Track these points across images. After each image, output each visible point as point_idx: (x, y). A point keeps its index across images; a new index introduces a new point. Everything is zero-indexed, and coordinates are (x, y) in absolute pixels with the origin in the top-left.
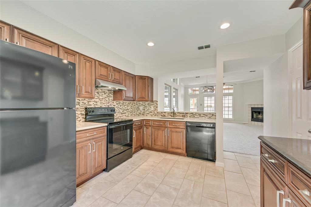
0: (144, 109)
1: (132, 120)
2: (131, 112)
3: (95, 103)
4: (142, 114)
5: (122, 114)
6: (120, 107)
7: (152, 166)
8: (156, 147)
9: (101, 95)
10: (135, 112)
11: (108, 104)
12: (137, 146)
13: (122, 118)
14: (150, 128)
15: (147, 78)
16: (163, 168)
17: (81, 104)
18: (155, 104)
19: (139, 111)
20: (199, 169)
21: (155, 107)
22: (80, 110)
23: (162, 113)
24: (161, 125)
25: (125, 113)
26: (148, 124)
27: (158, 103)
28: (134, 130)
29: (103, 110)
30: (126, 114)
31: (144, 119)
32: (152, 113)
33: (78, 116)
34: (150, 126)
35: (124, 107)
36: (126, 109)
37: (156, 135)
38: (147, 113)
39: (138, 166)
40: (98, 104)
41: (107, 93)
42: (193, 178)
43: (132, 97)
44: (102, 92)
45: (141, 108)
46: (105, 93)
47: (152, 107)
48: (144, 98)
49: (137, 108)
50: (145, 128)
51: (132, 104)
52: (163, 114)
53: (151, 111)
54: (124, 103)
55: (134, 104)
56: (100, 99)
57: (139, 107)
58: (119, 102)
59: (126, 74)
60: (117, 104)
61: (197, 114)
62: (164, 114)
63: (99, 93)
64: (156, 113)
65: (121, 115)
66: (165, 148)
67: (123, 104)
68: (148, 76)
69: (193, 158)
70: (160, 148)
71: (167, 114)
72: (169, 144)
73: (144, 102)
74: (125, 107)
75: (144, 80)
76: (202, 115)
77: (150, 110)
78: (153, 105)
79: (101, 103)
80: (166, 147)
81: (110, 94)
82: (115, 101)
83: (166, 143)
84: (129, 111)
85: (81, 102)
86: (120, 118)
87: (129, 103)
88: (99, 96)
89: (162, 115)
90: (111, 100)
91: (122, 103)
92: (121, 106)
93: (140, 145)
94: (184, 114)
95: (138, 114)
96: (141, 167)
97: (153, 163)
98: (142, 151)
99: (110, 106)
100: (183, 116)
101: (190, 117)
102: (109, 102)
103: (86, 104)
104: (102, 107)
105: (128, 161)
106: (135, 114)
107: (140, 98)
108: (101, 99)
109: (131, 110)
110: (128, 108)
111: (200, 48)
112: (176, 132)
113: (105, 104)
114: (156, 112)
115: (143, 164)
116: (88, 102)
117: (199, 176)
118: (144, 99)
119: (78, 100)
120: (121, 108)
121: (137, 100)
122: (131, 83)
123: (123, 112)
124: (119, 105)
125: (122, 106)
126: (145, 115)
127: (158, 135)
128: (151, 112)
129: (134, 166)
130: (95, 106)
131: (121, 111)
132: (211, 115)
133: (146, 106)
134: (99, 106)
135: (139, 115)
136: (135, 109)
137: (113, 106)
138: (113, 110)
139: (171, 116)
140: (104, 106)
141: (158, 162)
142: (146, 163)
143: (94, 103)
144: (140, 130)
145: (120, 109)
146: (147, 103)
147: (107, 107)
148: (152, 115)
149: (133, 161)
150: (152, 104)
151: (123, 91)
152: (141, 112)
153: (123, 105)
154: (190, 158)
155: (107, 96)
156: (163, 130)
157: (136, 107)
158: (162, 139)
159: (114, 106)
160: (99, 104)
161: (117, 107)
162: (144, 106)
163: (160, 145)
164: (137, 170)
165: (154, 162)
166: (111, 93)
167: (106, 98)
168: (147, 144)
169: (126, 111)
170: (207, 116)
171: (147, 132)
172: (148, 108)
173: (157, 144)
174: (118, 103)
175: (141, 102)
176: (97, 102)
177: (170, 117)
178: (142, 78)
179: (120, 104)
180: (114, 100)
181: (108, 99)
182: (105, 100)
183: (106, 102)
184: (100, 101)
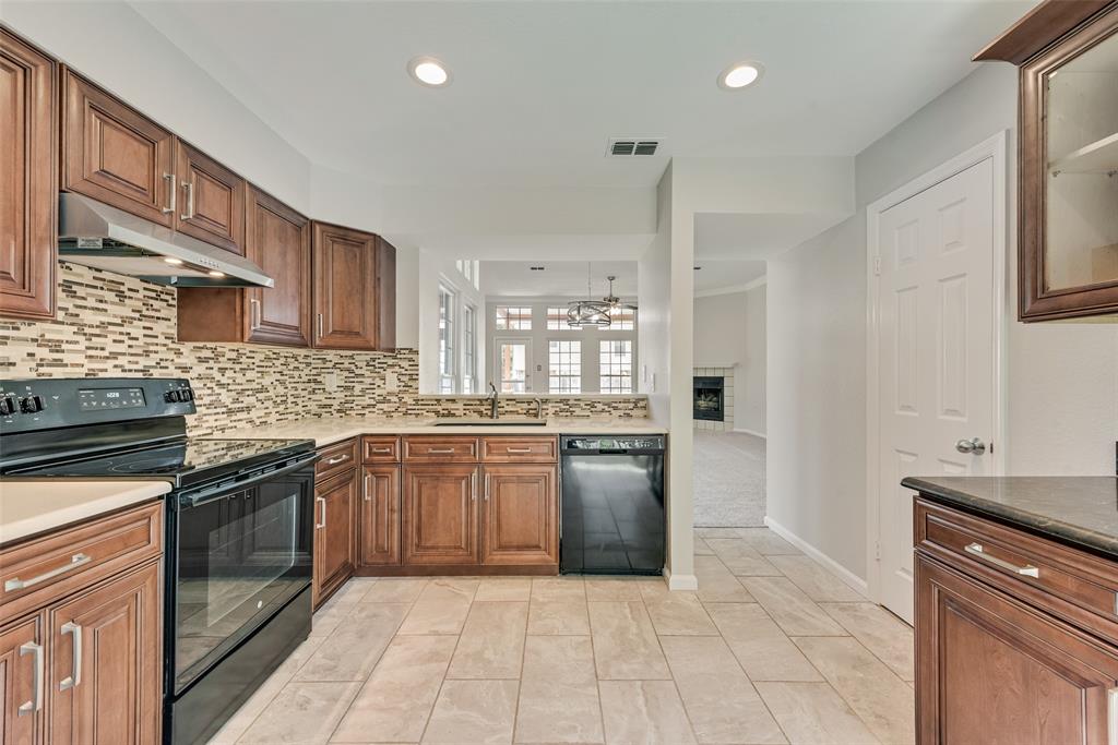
0: (346, 388)
1: (312, 443)
2: (279, 400)
3: (43, 353)
4: (339, 411)
5: (230, 412)
6: (218, 376)
7: (434, 656)
8: (425, 559)
9: (91, 302)
10: (299, 401)
11: (143, 362)
12: (331, 573)
13: (229, 434)
14: (396, 471)
15: (370, 244)
16: (488, 654)
18: (405, 364)
19: (320, 396)
20: (626, 617)
21: (403, 378)
23: (438, 400)
24: (451, 455)
25: (248, 409)
26: (386, 454)
27: (421, 359)
28: (320, 494)
29: (111, 395)
30: (254, 414)
31: (364, 436)
32: (389, 401)
34: (394, 463)
35: (240, 378)
36: (254, 386)
37: (424, 502)
38: (365, 403)
39: (359, 677)
40: (67, 358)
41: (140, 295)
42: (625, 667)
43: (297, 329)
44: (99, 284)
45: (332, 381)
46: (121, 295)
47: (391, 376)
48: (357, 334)
49: (309, 381)
50: (368, 479)
51: (282, 360)
52: (442, 407)
53: (384, 392)
54: (240, 355)
55: (296, 364)
56: (87, 330)
57: (319, 379)
58: (214, 350)
59: (264, 202)
60: (201, 360)
61: (582, 404)
62: (451, 406)
63: (81, 291)
64: (411, 401)
65: (224, 421)
66: (471, 554)
67: (234, 361)
68: (375, 235)
69: (586, 576)
70: (447, 559)
71: (460, 406)
72: (487, 537)
73: (350, 353)
74: (250, 375)
75: (357, 250)
76: (600, 407)
77: (378, 392)
78: (392, 366)
79: (90, 352)
80: (475, 548)
81: (157, 304)
82: (190, 345)
83: (475, 531)
84: (268, 399)
86: (217, 435)
87: (268, 358)
88: (72, 310)
89: (437, 413)
90: (162, 340)
91: (234, 355)
92: (222, 370)
93: (345, 564)
94: (533, 406)
95: (313, 407)
96: (379, 678)
97: (432, 639)
98: (353, 588)
99: (156, 373)
100: (527, 413)
101: (556, 413)
102: (152, 348)
104: (101, 375)
105: (289, 662)
106: (299, 408)
107: (334, 332)
108: (97, 331)
109: (281, 390)
110: (266, 381)
111: (622, 148)
112: (520, 480)
113: (122, 361)
114: (408, 399)
115: (387, 661)
117: (643, 650)
118: (357, 341)
120: (224, 380)
121: (318, 342)
122: (291, 257)
123: (236, 401)
124: (216, 366)
125: (229, 373)
126: (353, 413)
127: (434, 503)
128: (385, 401)
129: (341, 686)
130: (41, 370)
131: (226, 398)
132: (631, 406)
133: (358, 372)
134: (80, 373)
135: (320, 416)
136: (300, 386)
137: (178, 374)
138: (182, 393)
139: (481, 414)
140: (118, 374)
141: (454, 627)
142: (396, 654)
143: (33, 348)
144: (344, 490)
145: (219, 384)
146: (362, 358)
147: (140, 375)
148: (389, 414)
149: (319, 655)
150: (390, 362)
151: (249, 291)
152: (328, 402)
153: (237, 367)
154: (573, 576)
155: (137, 315)
156: (458, 480)
157: (305, 379)
158: (455, 519)
159: (185, 369)
160: (81, 359)
161: (199, 378)
162: (346, 374)
163: (445, 548)
164: (361, 703)
165: (436, 633)
166: (163, 296)
167: (124, 321)
168: (380, 550)
169: (253, 399)
170: (616, 408)
171: (381, 494)
172: (370, 381)
173: (428, 544)
174: (208, 353)
175: (331, 355)
176: (64, 346)
177: (476, 418)
178: (345, 237)
179: (217, 361)
180: (182, 339)
181: (144, 328)
182: (125, 338)
183: (130, 346)
184: (81, 338)
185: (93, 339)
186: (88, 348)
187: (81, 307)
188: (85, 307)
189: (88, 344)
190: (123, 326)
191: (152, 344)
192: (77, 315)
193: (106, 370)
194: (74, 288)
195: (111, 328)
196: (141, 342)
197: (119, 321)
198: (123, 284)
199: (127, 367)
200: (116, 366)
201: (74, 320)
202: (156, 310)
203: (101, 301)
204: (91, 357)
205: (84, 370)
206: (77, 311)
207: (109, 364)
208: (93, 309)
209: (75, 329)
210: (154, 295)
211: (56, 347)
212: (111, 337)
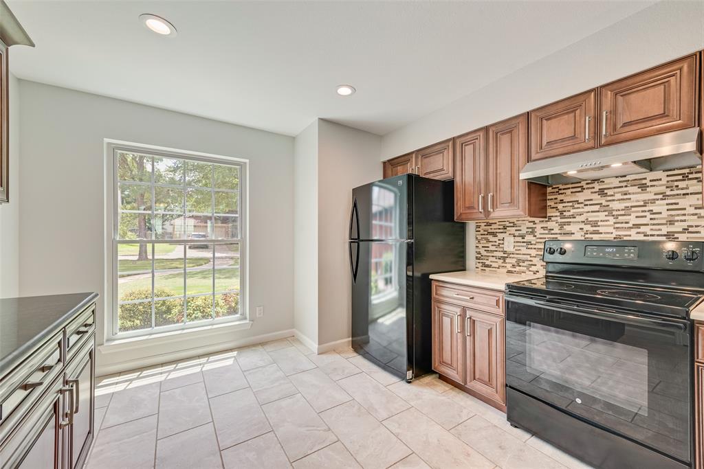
3: (588, 228)
9: (618, 196)
11: (667, 229)
17: (539, 231)
22: (535, 247)
29: (609, 250)
33: (531, 261)
40: (601, 229)
41: (664, 182)
44: (624, 184)
46: (643, 186)
56: (614, 213)
63: (610, 192)
79: (617, 225)
81: (684, 184)
85: (538, 226)
88: (605, 203)
90: (693, 211)
102: (677, 218)
103: (552, 232)
104: (625, 238)
108: (623, 212)
113: (643, 229)
116: (562, 225)
119: (530, 222)
130: (587, 236)
134: (610, 237)
140: (641, 237)
143: (582, 226)
155: (660, 196)
160: (611, 229)
167: (647, 203)
176: (599, 223)
181: (667, 204)
182: (647, 214)
183: (651, 219)
184: (611, 218)
185: (620, 217)
186: (615, 223)
187: (610, 201)
188: (614, 200)
189: (615, 221)
190: (646, 206)
191: (678, 215)
192: (608, 206)
193: (630, 236)
194: (606, 191)
195: (633, 209)
196: (665, 214)
197: (642, 203)
198: (645, 179)
199: (649, 233)
200: (638, 233)
201: (606, 208)
202: (682, 189)
203: (626, 194)
204: (617, 228)
205: (614, 236)
206: (608, 203)
207: (633, 232)
208: (619, 200)
209: (607, 213)
210: (680, 177)
211: (595, 224)
212: (633, 215)
